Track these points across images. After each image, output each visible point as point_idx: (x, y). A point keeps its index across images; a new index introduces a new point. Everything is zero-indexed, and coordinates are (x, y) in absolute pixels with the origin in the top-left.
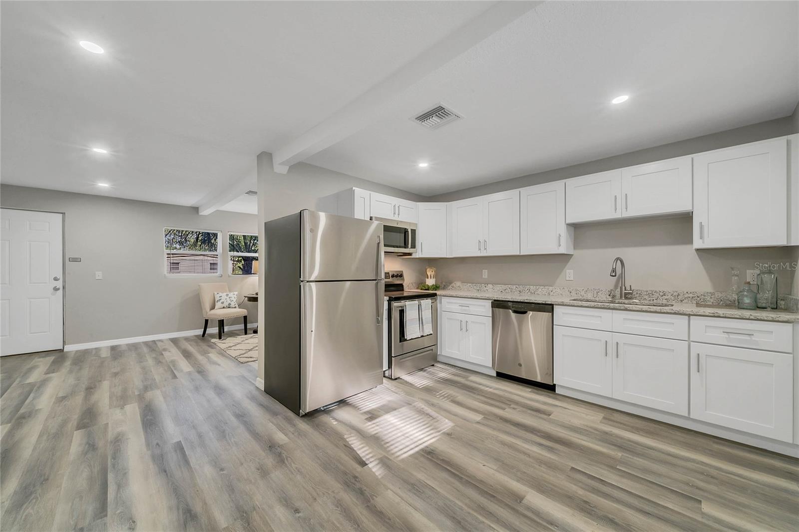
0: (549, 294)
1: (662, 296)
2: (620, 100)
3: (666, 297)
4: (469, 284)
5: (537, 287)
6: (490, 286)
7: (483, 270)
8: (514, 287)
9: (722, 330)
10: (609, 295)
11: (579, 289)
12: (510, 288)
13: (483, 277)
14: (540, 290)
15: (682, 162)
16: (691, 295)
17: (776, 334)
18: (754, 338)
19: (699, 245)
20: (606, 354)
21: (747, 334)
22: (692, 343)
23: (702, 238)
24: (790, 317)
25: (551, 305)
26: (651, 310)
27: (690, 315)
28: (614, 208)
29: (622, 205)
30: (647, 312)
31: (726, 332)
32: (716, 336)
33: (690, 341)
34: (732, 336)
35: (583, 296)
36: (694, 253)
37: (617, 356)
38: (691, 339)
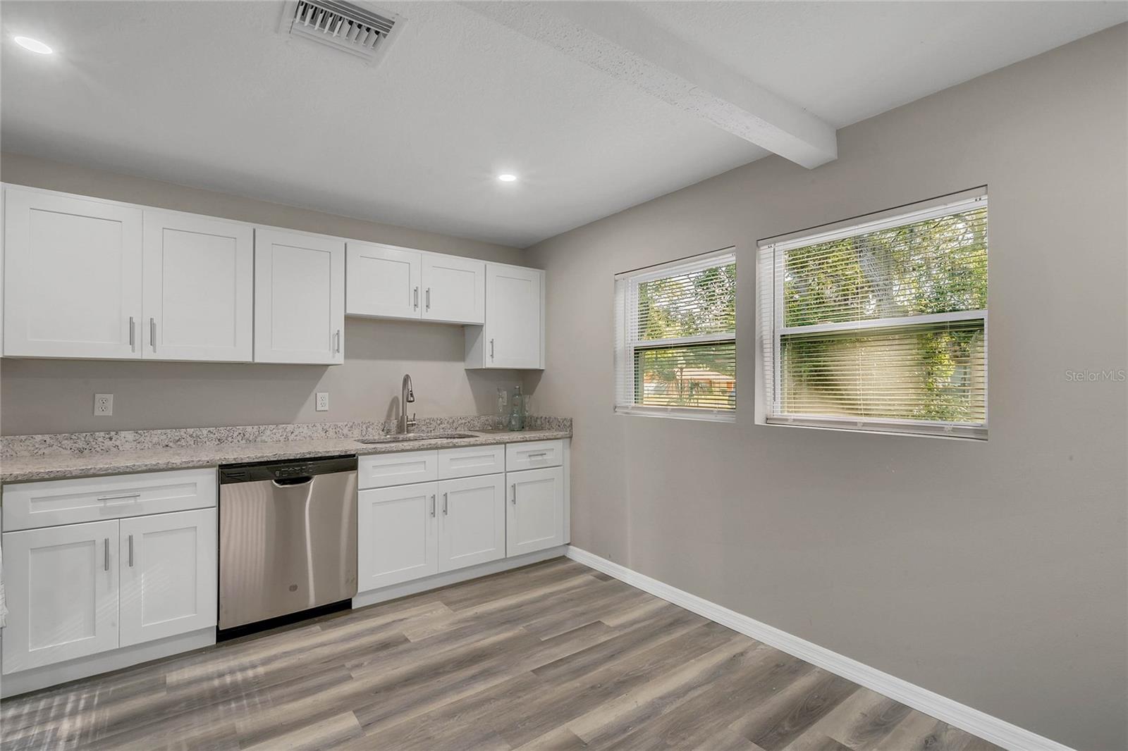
0: (287, 439)
1: (439, 425)
2: (507, 178)
4: (39, 438)
5: (262, 428)
6: (130, 435)
7: (98, 396)
8: (205, 431)
9: (528, 454)
10: (383, 431)
11: (339, 425)
12: (191, 436)
13: (98, 413)
14: (268, 432)
15: (477, 265)
16: (463, 421)
17: (556, 450)
18: (545, 457)
19: (489, 364)
20: (433, 514)
21: (542, 455)
22: (508, 474)
23: (492, 356)
24: (562, 433)
25: (354, 455)
26: (478, 443)
27: (508, 443)
28: (412, 304)
29: (422, 302)
30: (474, 445)
31: (530, 456)
32: (524, 461)
33: (506, 472)
34: (533, 458)
35: (346, 436)
36: (464, 372)
37: (445, 511)
38: (507, 470)
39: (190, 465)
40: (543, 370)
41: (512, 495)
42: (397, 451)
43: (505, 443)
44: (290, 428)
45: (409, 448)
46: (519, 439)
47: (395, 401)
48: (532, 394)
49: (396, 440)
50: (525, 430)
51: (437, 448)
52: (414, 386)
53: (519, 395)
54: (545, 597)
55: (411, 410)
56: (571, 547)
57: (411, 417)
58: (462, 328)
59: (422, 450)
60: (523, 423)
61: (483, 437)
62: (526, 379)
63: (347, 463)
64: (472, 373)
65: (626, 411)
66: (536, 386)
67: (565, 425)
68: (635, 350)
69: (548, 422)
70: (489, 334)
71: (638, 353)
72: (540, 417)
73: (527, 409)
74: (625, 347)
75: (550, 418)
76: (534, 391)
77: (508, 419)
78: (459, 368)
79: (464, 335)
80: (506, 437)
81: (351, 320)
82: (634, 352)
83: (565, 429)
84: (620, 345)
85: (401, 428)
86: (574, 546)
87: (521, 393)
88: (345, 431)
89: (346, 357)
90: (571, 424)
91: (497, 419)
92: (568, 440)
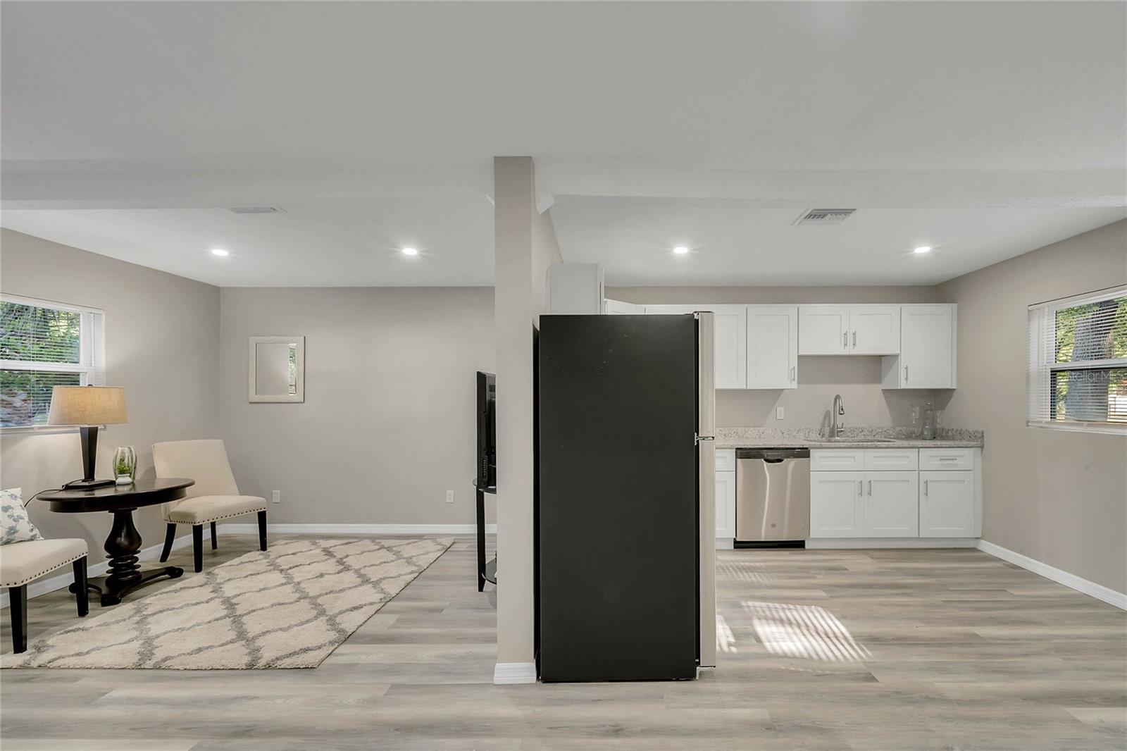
0: (760, 437)
2: (922, 250)
3: (863, 433)
5: (747, 429)
9: (939, 458)
10: (820, 434)
11: (791, 429)
14: (750, 432)
15: (892, 309)
16: (880, 430)
17: (966, 457)
18: (955, 462)
19: (904, 385)
20: (861, 494)
21: (953, 459)
22: (921, 472)
23: (907, 379)
24: (972, 443)
25: (807, 448)
26: (896, 446)
27: (921, 448)
28: (843, 344)
29: (850, 342)
30: (892, 448)
31: (941, 460)
32: (936, 463)
33: (919, 471)
34: (944, 462)
35: (795, 437)
36: (881, 392)
37: (870, 494)
38: (920, 469)
39: (724, 447)
40: (954, 390)
41: (924, 489)
42: (836, 448)
43: (918, 448)
44: (762, 430)
45: (843, 446)
46: (931, 446)
47: (827, 415)
48: (944, 409)
49: (830, 441)
50: (937, 440)
51: (863, 448)
52: (844, 402)
53: (931, 410)
54: (954, 569)
55: (840, 420)
56: (982, 541)
57: (840, 426)
58: (879, 359)
59: (853, 448)
60: (934, 434)
61: (899, 443)
62: (937, 398)
63: (804, 453)
64: (887, 392)
65: (1040, 425)
66: (948, 402)
67: (975, 436)
68: (1051, 372)
69: (960, 433)
70: (903, 362)
71: (1055, 374)
72: (951, 428)
73: (939, 422)
74: (1039, 369)
75: (961, 430)
76: (945, 407)
77: (920, 429)
78: (877, 388)
79: (881, 362)
80: (919, 443)
81: (801, 358)
82: (1050, 373)
83: (977, 440)
84: (1033, 367)
85: (832, 434)
86: (984, 539)
87: (933, 408)
88: (795, 434)
89: (798, 383)
90: (983, 436)
91: (910, 429)
92: (980, 449)
